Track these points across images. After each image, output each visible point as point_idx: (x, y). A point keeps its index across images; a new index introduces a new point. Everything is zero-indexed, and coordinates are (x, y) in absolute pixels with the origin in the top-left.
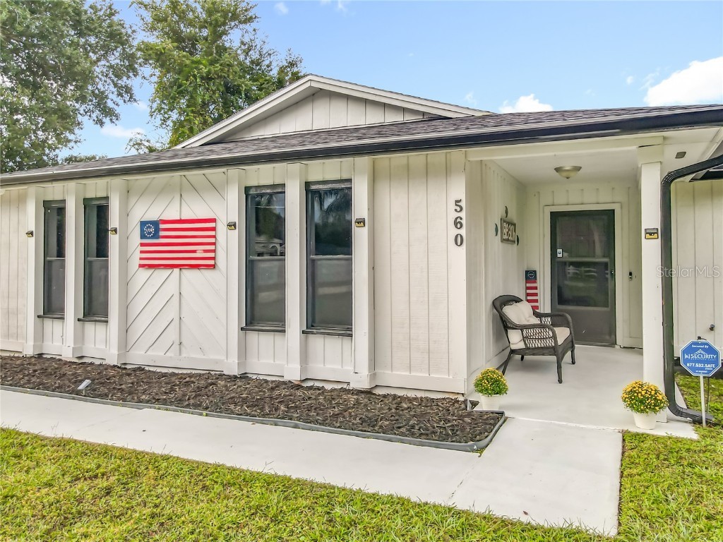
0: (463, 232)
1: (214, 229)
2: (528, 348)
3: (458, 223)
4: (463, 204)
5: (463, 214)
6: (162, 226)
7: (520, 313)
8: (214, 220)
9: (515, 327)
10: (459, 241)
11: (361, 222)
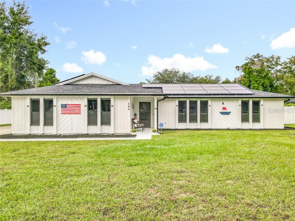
0: (129, 108)
1: (80, 106)
2: (138, 127)
3: (129, 107)
4: (130, 104)
5: (130, 105)
6: (67, 105)
7: (136, 121)
8: (80, 105)
9: (136, 123)
10: (129, 109)
11: (112, 106)
